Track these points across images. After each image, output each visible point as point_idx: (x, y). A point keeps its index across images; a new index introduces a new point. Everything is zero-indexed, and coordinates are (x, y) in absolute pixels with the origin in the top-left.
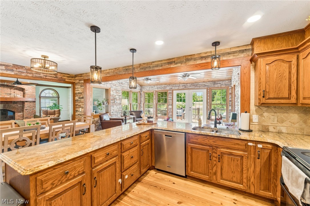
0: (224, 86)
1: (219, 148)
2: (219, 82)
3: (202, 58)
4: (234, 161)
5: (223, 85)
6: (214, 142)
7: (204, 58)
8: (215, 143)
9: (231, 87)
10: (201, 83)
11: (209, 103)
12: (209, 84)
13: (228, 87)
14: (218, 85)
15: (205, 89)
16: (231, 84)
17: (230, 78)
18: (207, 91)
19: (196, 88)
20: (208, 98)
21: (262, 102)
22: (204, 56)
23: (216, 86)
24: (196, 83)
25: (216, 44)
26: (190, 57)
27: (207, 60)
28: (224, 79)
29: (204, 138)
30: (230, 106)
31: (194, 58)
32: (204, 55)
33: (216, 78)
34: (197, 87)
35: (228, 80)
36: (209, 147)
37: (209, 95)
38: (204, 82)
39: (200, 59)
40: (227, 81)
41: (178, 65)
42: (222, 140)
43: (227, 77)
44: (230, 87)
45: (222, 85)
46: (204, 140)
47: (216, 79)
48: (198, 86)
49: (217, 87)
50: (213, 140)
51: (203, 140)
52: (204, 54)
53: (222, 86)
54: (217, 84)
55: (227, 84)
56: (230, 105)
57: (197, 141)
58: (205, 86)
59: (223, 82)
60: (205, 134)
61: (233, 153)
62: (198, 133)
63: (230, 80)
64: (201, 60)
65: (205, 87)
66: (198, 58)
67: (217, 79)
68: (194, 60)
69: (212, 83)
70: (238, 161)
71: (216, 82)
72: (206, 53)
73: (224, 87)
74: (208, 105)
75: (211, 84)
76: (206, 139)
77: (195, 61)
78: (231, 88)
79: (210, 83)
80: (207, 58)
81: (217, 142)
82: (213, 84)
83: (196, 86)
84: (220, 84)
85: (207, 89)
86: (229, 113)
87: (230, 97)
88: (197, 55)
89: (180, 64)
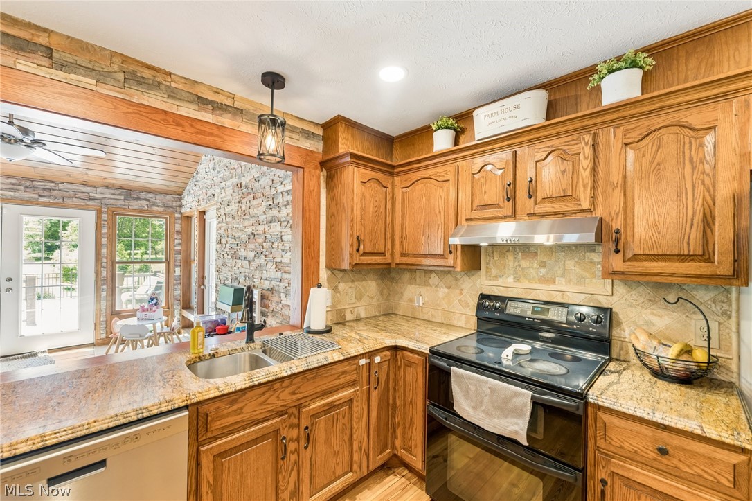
0: (161, 209)
1: (305, 406)
2: (143, 195)
3: (202, 102)
4: (337, 422)
5: (158, 206)
6: (293, 393)
7: (210, 107)
8: (297, 394)
9: (180, 216)
10: (74, 187)
11: (105, 260)
12: (107, 194)
13: (173, 213)
14: (141, 202)
15: (87, 208)
16: (181, 206)
17: (181, 190)
18: (98, 217)
19: (46, 200)
20: (104, 241)
21: (355, 262)
22: (210, 98)
23: (134, 204)
24: (46, 181)
25: (274, 81)
26: (147, 74)
27: (221, 119)
28: (164, 187)
29: (263, 394)
30: (176, 266)
31: (168, 87)
32: (210, 96)
33: (139, 179)
34: (50, 197)
35: (173, 193)
36: (278, 419)
37: (105, 231)
38: (85, 184)
39: (192, 102)
40: (169, 197)
41: (72, 76)
42: (313, 378)
43: (173, 184)
44: (177, 215)
45: (154, 205)
46: (266, 401)
47: (136, 184)
48: (55, 193)
49: (136, 207)
50: (291, 389)
51: (262, 404)
52: (212, 93)
53: (155, 208)
54: (139, 199)
55: (169, 204)
56: (177, 264)
57: (238, 418)
58: (90, 199)
59: (158, 197)
60: (270, 379)
61: (335, 401)
62: (244, 387)
63: (178, 195)
64: (195, 107)
65: (88, 203)
66: (185, 95)
67: (141, 184)
68: (169, 96)
69: (120, 194)
70: (344, 418)
71: (135, 195)
72: (217, 91)
73: (160, 213)
74: (104, 265)
75: (116, 197)
76: (271, 396)
77: (170, 100)
78: (179, 218)
79: (112, 191)
80: (220, 109)
81: (300, 390)
82: (122, 197)
83: (45, 193)
84: (148, 200)
85: (99, 213)
86: (174, 285)
87: (177, 241)
88: (183, 81)
89: (94, 82)
